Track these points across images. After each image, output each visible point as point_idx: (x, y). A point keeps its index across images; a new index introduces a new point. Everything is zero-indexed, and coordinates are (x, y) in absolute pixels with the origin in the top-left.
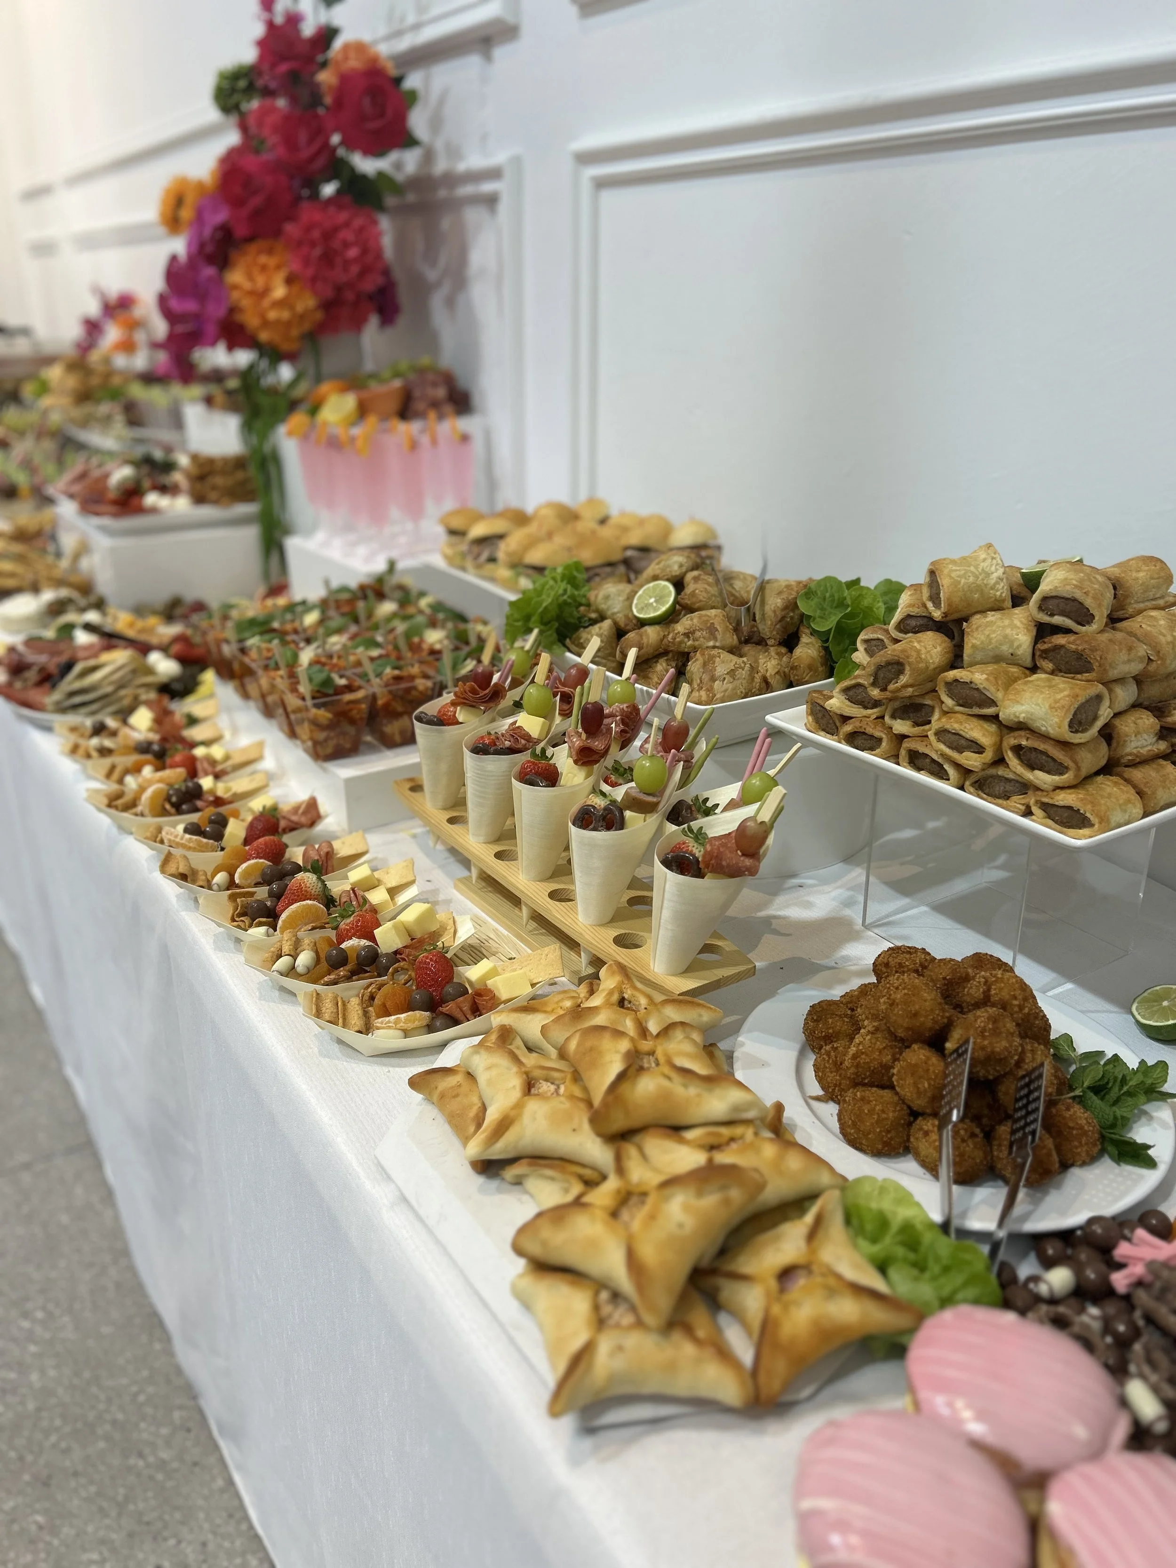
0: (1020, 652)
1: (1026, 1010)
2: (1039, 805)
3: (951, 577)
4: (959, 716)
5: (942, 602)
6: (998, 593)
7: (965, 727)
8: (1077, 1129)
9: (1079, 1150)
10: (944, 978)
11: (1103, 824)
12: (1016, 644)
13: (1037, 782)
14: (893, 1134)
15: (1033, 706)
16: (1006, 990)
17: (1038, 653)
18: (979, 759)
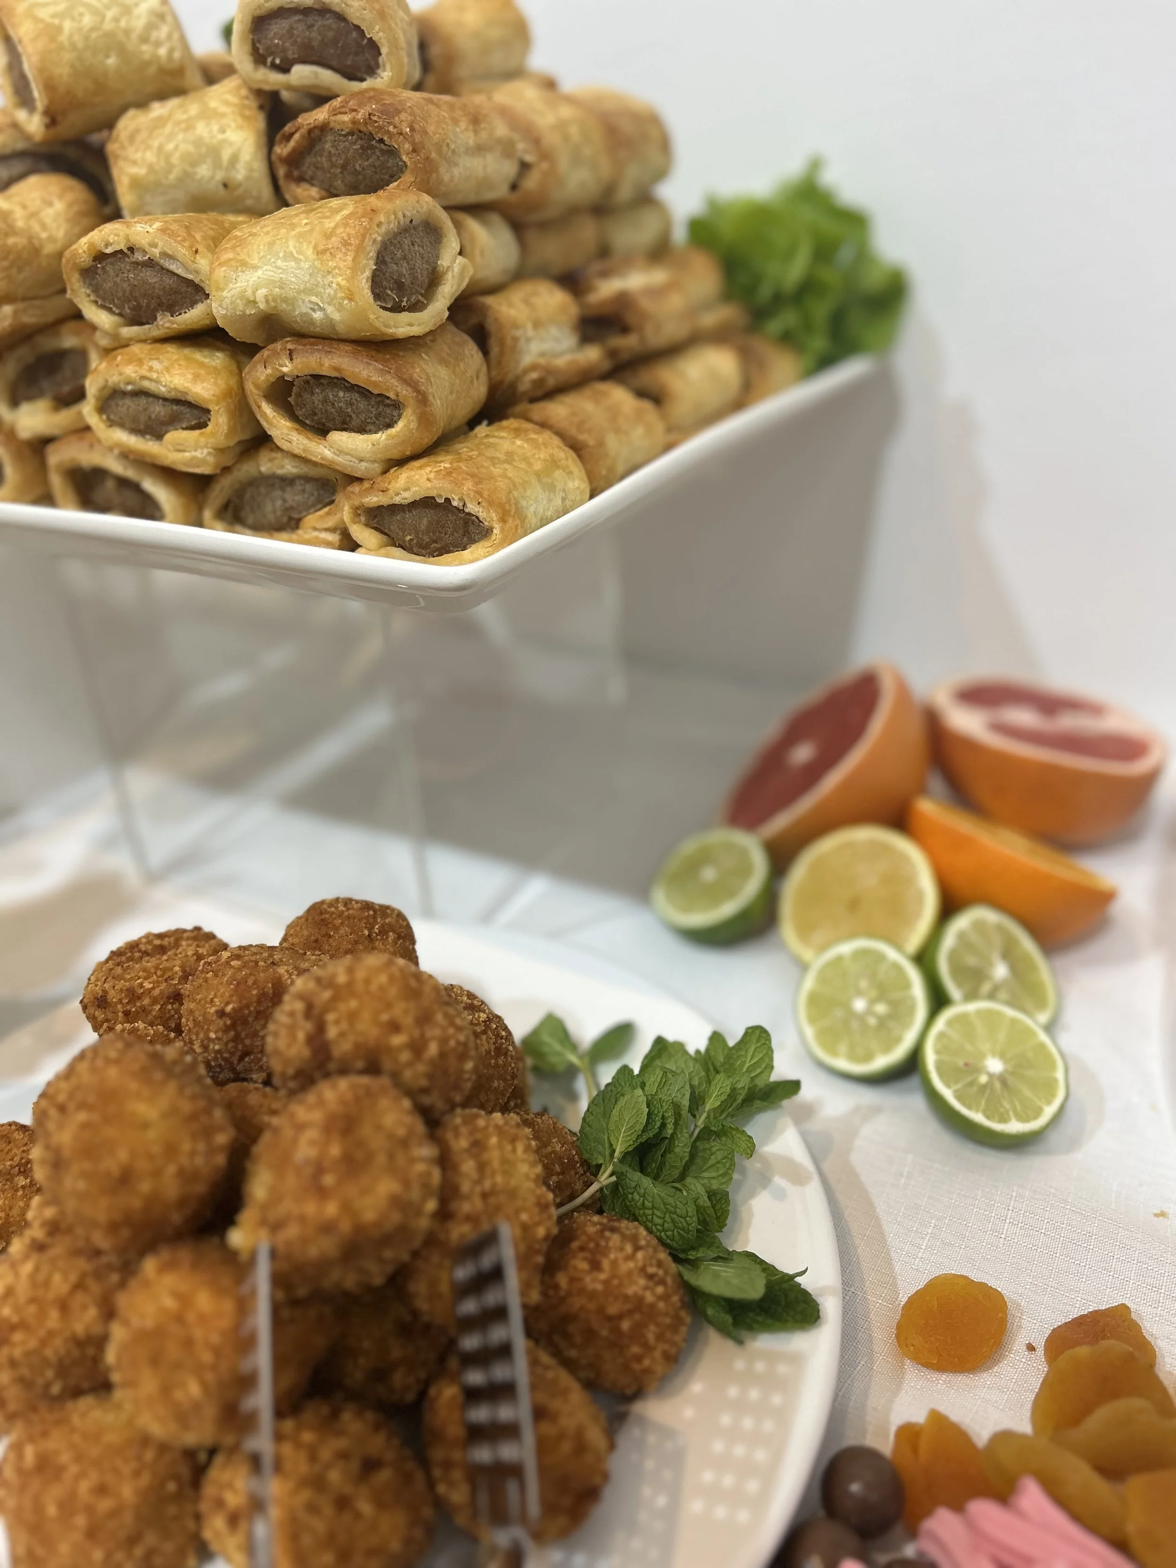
0: (240, 174)
1: (433, 1049)
2: (363, 519)
3: (36, 20)
4: (136, 349)
5: (33, 85)
6: (162, 52)
7: (151, 369)
8: (630, 1312)
9: (647, 1362)
10: (221, 1014)
11: (510, 520)
12: (226, 155)
13: (342, 462)
14: (151, 1539)
15: (279, 263)
16: (366, 1015)
17: (281, 172)
18: (203, 440)
